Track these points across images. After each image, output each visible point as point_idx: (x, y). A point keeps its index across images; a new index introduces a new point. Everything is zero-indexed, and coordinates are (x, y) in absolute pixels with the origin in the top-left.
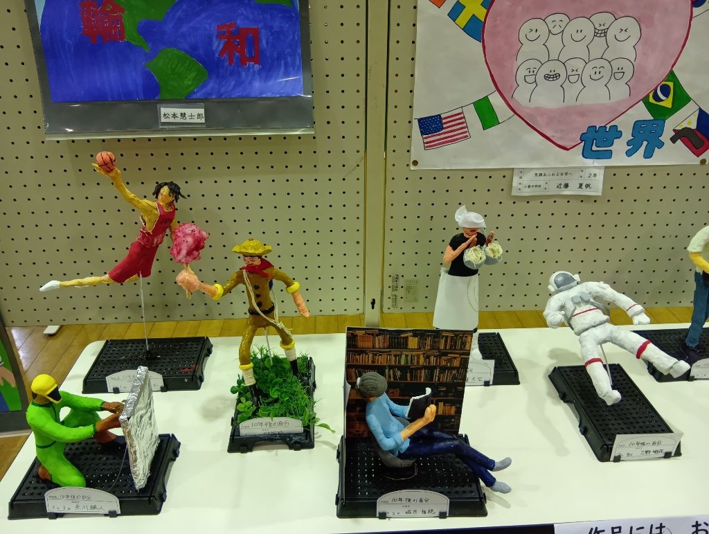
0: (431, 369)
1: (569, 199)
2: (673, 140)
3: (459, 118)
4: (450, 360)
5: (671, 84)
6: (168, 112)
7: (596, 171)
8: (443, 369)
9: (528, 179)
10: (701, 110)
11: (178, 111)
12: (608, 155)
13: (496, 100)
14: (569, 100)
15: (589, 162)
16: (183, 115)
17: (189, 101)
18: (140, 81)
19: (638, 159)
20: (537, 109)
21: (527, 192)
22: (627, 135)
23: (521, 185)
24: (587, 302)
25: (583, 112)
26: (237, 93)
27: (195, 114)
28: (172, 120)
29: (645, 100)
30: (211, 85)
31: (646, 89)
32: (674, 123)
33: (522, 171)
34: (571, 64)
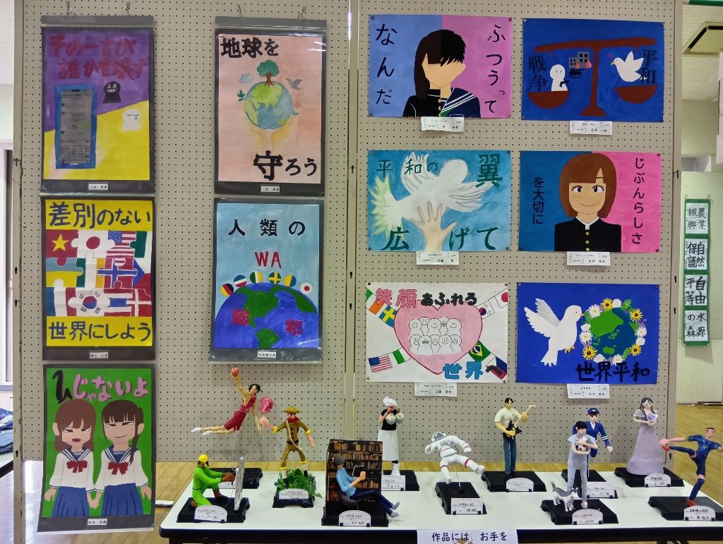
0: (366, 462)
1: (443, 398)
2: (487, 371)
3: (387, 358)
4: (374, 457)
5: (480, 346)
6: (262, 354)
7: (453, 385)
8: (372, 462)
9: (422, 387)
10: (497, 359)
11: (265, 353)
12: (457, 377)
13: (402, 352)
14: (435, 353)
15: (449, 380)
16: (267, 355)
17: (270, 349)
18: (251, 341)
19: (472, 379)
20: (421, 356)
21: (421, 394)
22: (465, 368)
23: (418, 391)
24: (447, 444)
25: (442, 357)
26: (291, 346)
27: (272, 354)
28: (262, 356)
29: (470, 353)
30: (280, 343)
31: (470, 348)
32: (485, 363)
33: (418, 383)
34: (433, 337)
